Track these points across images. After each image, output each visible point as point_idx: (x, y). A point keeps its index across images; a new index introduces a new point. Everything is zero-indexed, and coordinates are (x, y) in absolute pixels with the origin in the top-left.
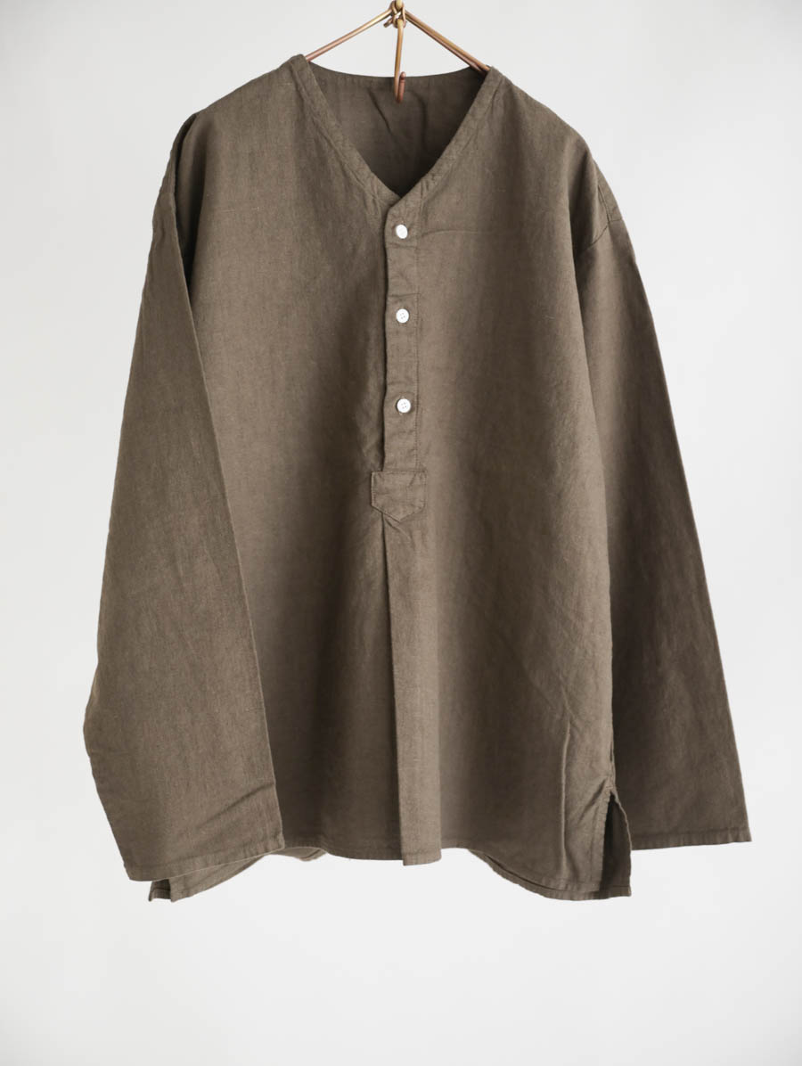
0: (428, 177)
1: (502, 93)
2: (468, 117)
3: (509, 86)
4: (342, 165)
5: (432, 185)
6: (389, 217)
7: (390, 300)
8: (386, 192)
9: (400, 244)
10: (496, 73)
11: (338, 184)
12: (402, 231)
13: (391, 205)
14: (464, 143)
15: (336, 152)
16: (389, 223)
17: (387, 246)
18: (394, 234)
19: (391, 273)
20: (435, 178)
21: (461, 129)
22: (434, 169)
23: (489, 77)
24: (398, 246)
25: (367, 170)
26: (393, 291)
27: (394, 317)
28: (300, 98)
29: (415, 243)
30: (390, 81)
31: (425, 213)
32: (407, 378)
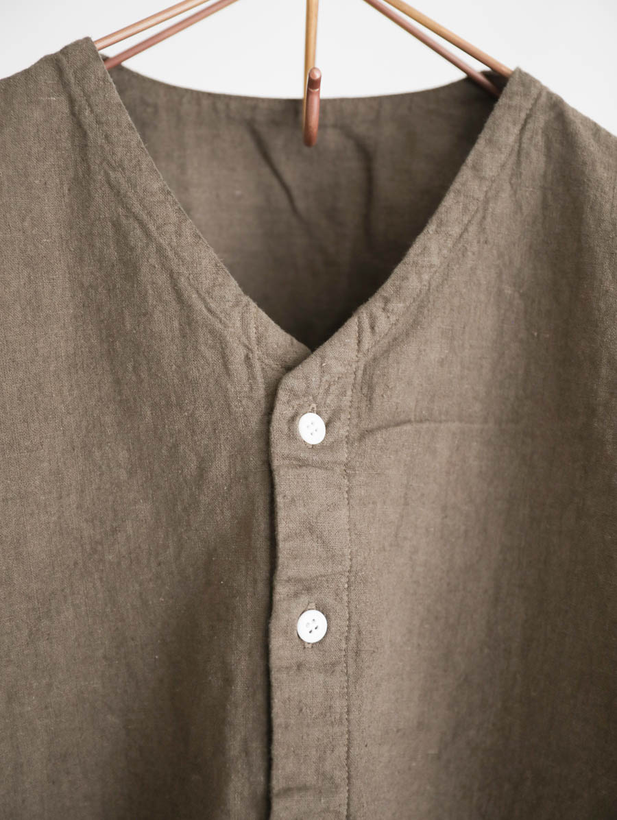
0: (375, 304)
1: (541, 120)
2: (465, 173)
3: (557, 108)
4: (173, 277)
5: (383, 324)
6: (282, 396)
7: (281, 590)
8: (279, 340)
9: (306, 459)
10: (526, 81)
11: (165, 322)
12: (312, 429)
13: (289, 368)
14: (456, 230)
15: (160, 250)
16: (282, 410)
17: (276, 463)
18: (293, 435)
19: (283, 529)
20: (390, 306)
21: (449, 200)
22: (388, 288)
23: (511, 87)
24: (302, 464)
25: (232, 288)
26: (288, 568)
27: (292, 626)
28: (79, 129)
29: (343, 455)
30: (293, 108)
31: (368, 386)
32: (322, 775)
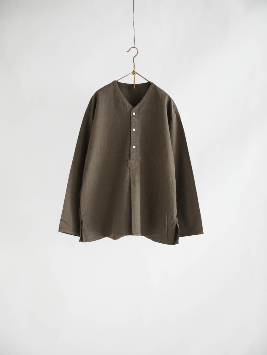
0: (139, 103)
1: (154, 87)
2: (147, 92)
3: (155, 86)
4: (123, 101)
5: (140, 105)
6: (132, 111)
7: (132, 127)
8: (131, 106)
9: (134, 116)
10: (153, 84)
11: (122, 105)
12: (134, 114)
13: (132, 109)
14: (146, 97)
15: (121, 99)
16: (132, 112)
17: (131, 116)
18: (133, 114)
19: (132, 122)
21: (146, 94)
22: (141, 102)
23: (151, 85)
24: (133, 116)
25: (127, 102)
26: (132, 125)
27: (132, 130)
28: (115, 89)
29: (137, 116)
30: (133, 85)
31: (139, 110)
32: (135, 142)
